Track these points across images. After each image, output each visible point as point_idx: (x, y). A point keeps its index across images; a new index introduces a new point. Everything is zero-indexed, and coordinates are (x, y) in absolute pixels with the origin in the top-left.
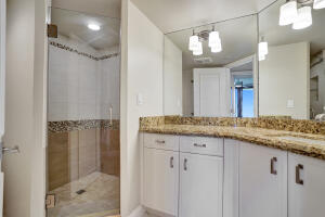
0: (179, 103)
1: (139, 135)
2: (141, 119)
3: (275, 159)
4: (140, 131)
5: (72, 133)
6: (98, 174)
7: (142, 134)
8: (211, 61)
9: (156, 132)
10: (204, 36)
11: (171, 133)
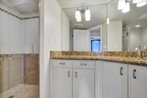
0: (68, 45)
1: (50, 61)
2: (51, 52)
3: (122, 68)
4: (50, 58)
5: (5, 62)
6: (22, 85)
7: (52, 60)
8: (82, 26)
9: (60, 59)
10: (83, 12)
11: (68, 59)
